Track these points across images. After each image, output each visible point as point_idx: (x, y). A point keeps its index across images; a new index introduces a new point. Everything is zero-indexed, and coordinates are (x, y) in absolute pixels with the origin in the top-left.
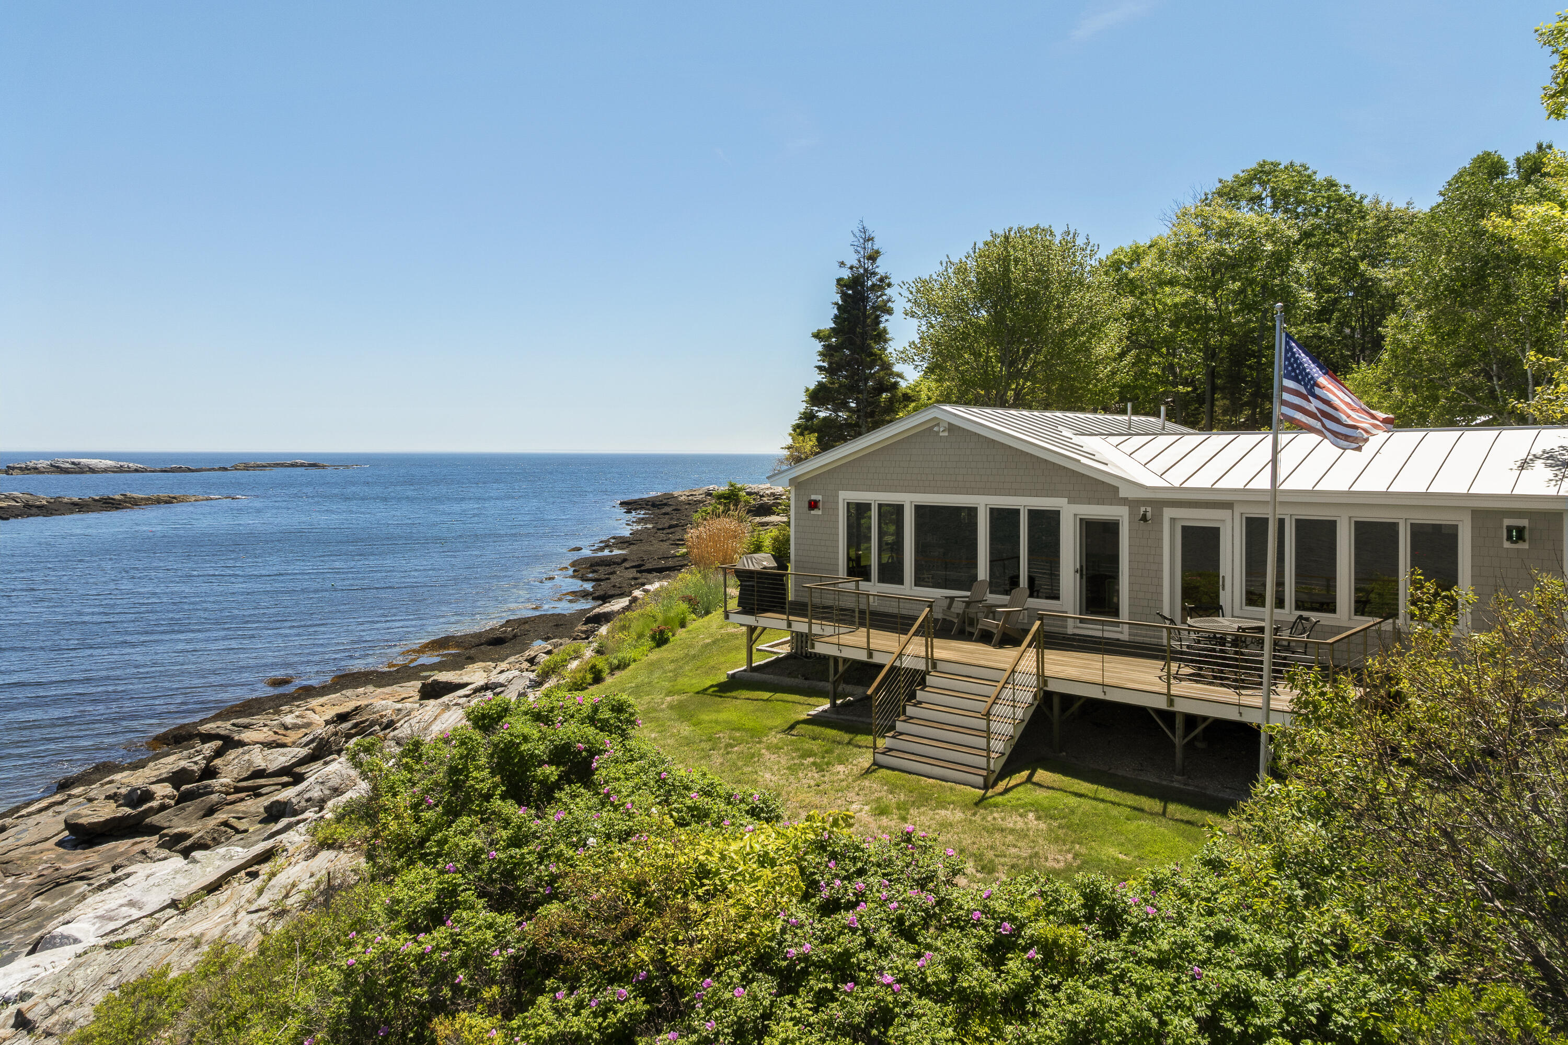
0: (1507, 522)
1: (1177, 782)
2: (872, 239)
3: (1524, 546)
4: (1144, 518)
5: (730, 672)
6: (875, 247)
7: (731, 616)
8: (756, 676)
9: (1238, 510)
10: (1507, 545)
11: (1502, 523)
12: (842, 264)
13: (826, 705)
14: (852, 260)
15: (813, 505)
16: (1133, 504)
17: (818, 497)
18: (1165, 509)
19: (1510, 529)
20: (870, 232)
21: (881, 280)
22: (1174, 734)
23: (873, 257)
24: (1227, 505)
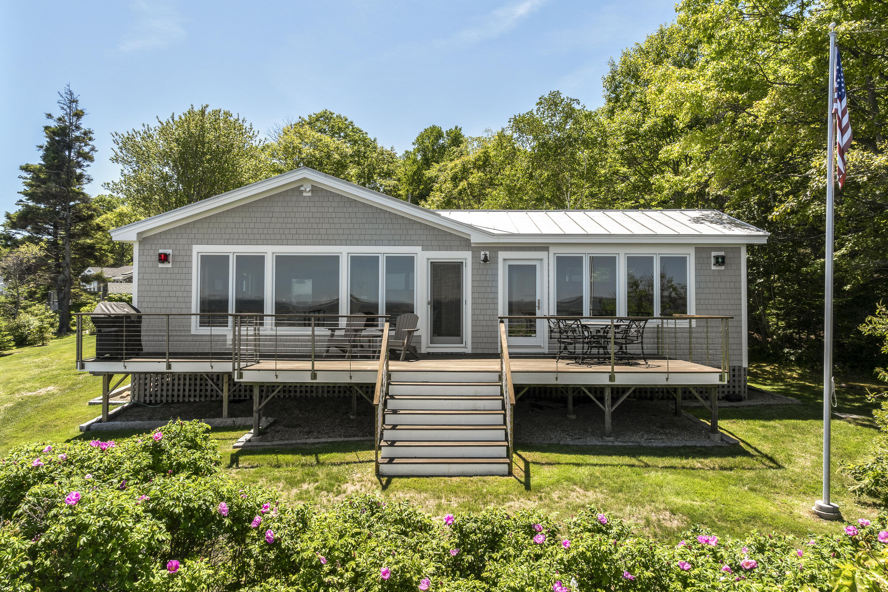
0: (714, 254)
1: (610, 441)
2: (76, 102)
3: (723, 268)
4: (486, 260)
5: (85, 425)
6: (79, 108)
7: (87, 365)
8: (118, 424)
9: (552, 250)
10: (713, 268)
11: (711, 254)
12: (49, 116)
13: (246, 436)
14: (58, 113)
15: (164, 258)
16: (476, 249)
17: (169, 251)
18: (499, 252)
19: (717, 258)
20: (75, 96)
21: (85, 133)
22: (603, 403)
23: (79, 115)
24: (544, 248)
